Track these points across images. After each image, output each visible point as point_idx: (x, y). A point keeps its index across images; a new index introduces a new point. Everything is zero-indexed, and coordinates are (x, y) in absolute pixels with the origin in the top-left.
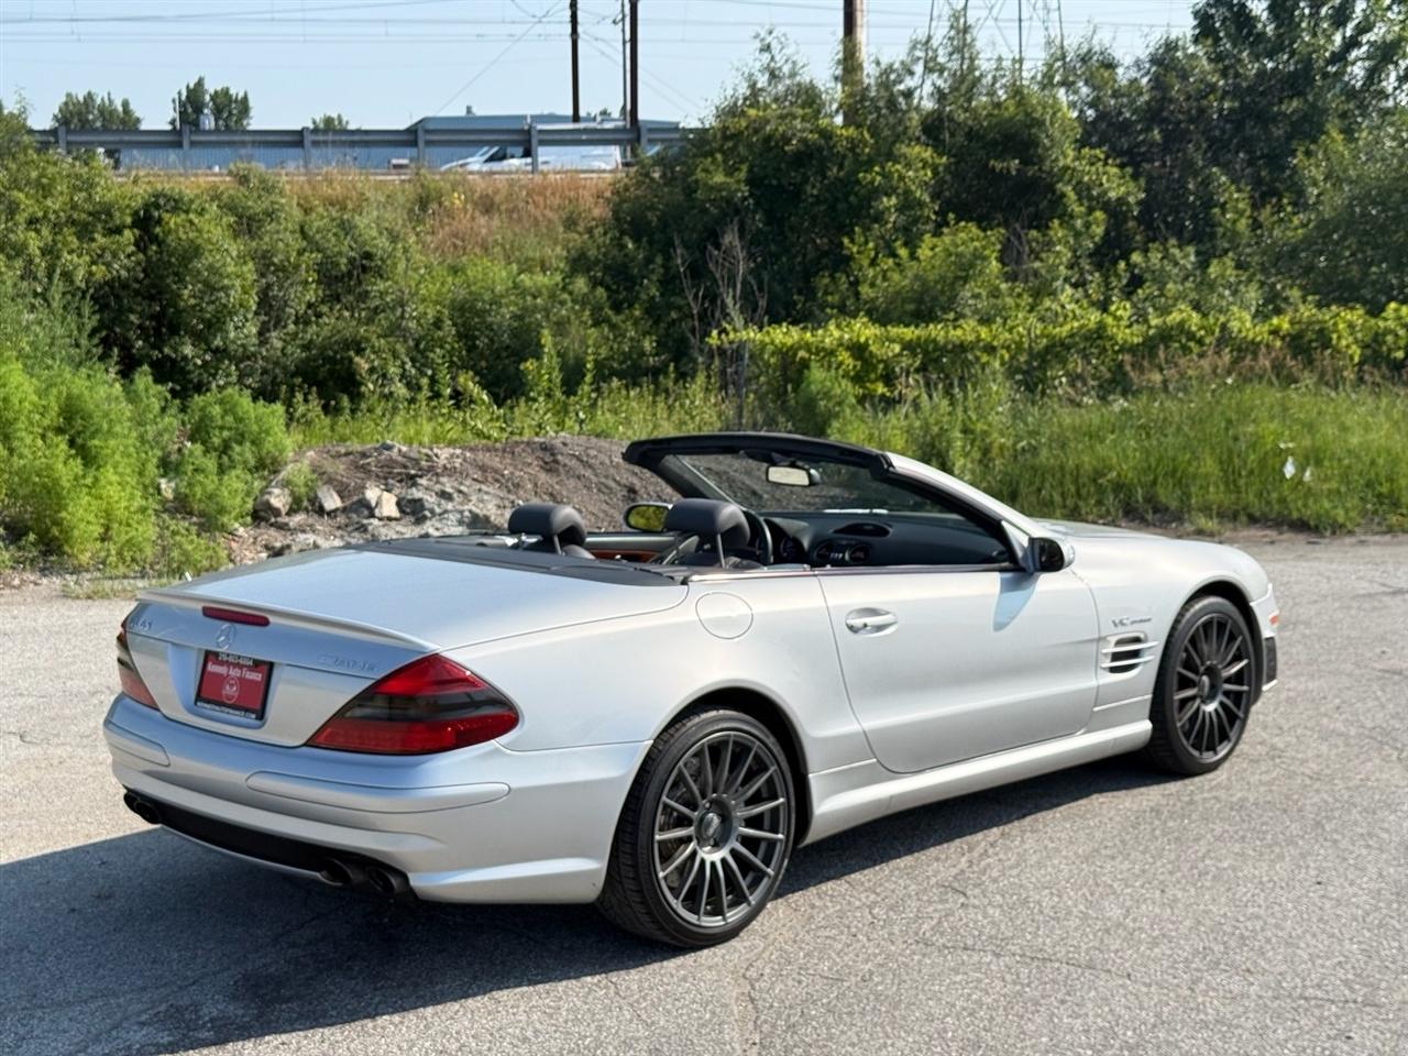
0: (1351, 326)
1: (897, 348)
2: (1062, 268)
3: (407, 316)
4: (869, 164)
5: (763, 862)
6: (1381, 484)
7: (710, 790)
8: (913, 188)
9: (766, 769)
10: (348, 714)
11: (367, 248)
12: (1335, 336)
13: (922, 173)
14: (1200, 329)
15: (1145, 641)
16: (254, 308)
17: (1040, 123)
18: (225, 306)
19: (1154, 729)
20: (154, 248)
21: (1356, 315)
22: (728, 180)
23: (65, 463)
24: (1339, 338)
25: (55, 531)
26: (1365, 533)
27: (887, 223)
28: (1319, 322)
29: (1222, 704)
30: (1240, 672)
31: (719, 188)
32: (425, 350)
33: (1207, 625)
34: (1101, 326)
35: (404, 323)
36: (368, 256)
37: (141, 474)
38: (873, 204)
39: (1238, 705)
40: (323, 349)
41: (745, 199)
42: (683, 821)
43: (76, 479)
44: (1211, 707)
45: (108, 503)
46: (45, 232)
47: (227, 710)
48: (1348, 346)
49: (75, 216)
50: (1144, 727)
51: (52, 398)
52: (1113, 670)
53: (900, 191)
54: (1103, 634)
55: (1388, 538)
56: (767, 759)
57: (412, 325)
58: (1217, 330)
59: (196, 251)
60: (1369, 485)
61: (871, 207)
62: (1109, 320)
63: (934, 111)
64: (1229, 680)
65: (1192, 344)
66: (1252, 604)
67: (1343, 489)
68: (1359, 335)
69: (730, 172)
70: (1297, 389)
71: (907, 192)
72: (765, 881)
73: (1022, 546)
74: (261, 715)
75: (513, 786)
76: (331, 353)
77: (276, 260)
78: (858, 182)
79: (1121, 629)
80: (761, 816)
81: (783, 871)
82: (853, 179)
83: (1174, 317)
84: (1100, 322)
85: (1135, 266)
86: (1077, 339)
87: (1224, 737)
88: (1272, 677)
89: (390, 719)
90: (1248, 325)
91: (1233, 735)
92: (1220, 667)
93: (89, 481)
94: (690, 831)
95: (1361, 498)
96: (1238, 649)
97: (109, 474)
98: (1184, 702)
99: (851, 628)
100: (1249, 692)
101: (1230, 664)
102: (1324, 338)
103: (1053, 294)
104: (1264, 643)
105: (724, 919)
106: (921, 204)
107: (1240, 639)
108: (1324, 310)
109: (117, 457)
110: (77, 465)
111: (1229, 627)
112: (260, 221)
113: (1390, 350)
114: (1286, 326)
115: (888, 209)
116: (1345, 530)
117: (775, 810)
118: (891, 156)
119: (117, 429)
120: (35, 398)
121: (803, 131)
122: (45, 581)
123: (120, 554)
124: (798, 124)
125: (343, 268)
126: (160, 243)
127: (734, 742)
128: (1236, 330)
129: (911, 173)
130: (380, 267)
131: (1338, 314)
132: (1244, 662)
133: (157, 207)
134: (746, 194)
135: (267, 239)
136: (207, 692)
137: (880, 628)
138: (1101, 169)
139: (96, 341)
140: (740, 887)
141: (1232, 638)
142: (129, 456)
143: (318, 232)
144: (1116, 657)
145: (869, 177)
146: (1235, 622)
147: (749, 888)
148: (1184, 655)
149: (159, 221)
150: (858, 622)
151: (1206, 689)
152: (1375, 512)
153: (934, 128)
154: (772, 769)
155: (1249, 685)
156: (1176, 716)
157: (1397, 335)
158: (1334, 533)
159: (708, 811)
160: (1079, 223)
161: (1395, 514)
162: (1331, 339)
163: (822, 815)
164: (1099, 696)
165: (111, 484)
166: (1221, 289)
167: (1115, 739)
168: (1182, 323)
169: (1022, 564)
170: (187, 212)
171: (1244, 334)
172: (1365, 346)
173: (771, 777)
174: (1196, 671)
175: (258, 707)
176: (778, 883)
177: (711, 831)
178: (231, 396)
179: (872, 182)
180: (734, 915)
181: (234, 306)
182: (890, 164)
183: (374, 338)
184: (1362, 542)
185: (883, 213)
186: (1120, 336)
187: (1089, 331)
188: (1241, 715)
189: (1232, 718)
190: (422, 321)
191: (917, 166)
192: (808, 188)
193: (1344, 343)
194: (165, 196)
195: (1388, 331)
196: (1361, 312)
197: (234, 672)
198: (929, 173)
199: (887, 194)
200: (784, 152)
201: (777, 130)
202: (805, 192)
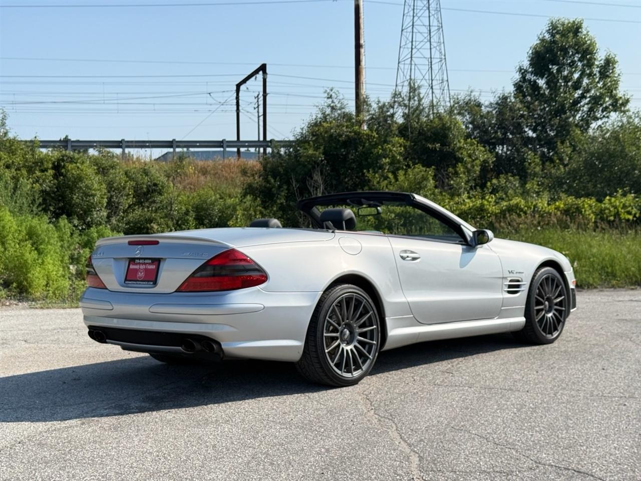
0: (590, 206)
1: (393, 215)
2: (463, 184)
3: (173, 209)
4: (376, 145)
5: (368, 352)
6: (608, 268)
7: (346, 318)
8: (396, 155)
9: (368, 312)
10: (196, 275)
11: (155, 181)
12: (583, 210)
13: (399, 148)
14: (525, 207)
15: (522, 281)
16: (105, 205)
17: (449, 128)
18: (92, 203)
19: (526, 320)
20: (62, 177)
21: (592, 201)
23: (30, 253)
24: (585, 211)
25: (25, 283)
26: (602, 288)
27: (385, 169)
28: (576, 204)
29: (554, 314)
30: (561, 301)
31: (310, 157)
32: (181, 224)
33: (547, 279)
34: (482, 205)
35: (172, 212)
36: (155, 185)
37: (62, 261)
38: (379, 161)
39: (561, 315)
40: (135, 223)
41: (322, 161)
42: (335, 330)
43: (34, 260)
44: (550, 315)
45: (48, 272)
46: (13, 170)
47: (139, 283)
48: (589, 215)
49: (27, 164)
50: (522, 319)
51: (23, 228)
52: (509, 292)
53: (390, 156)
54: (505, 276)
55: (612, 289)
56: (369, 308)
57: (175, 213)
58: (532, 207)
59: (80, 179)
60: (603, 268)
61: (377, 163)
62: (486, 203)
63: (403, 123)
64: (556, 304)
65: (521, 213)
66: (565, 273)
67: (591, 270)
68: (594, 210)
69: (316, 149)
70: (568, 232)
71: (393, 156)
72: (368, 362)
73: (470, 236)
74: (155, 283)
75: (265, 306)
76: (139, 225)
77: (114, 185)
78: (372, 153)
79: (511, 275)
80: (366, 332)
81: (376, 358)
82: (369, 152)
83: (514, 201)
84: (482, 203)
85: (495, 184)
86: (472, 210)
87: (556, 329)
88: (574, 306)
89: (214, 276)
90: (546, 205)
91: (559, 328)
92: (553, 298)
93: (40, 261)
94: (338, 335)
95: (599, 274)
96: (560, 291)
97: (49, 259)
98: (539, 311)
99: (402, 257)
100: (565, 311)
101: (557, 298)
102: (578, 210)
103: (459, 195)
104: (571, 291)
105: (352, 375)
106: (399, 161)
107: (560, 287)
108: (578, 199)
109: (52, 252)
110: (35, 254)
111: (556, 281)
112: (107, 169)
113: (607, 217)
114: (562, 206)
115: (385, 163)
116: (593, 287)
117: (372, 331)
118: (385, 142)
119: (52, 241)
120: (16, 227)
121: (347, 132)
122: (20, 304)
123: (54, 293)
124: (344, 128)
125: (145, 190)
126: (65, 176)
127: (356, 299)
128: (540, 207)
129: (394, 149)
130: (160, 190)
131: (584, 201)
132: (563, 297)
133: (63, 160)
134: (323, 158)
135: (111, 176)
136: (130, 277)
137: (414, 259)
138: (476, 148)
139: (40, 209)
140: (359, 362)
141: (557, 286)
142: (57, 253)
143: (134, 173)
144: (510, 286)
145: (376, 150)
146: (558, 279)
147: (362, 363)
148: (538, 291)
149: (64, 167)
150: (405, 255)
151: (547, 307)
152: (606, 280)
153: (403, 131)
154: (371, 313)
155: (565, 307)
156: (536, 317)
157: (610, 210)
158: (588, 288)
159: (344, 328)
160: (469, 166)
161: (615, 280)
162: (582, 211)
163: (391, 336)
164: (504, 302)
165: (49, 263)
166: (532, 194)
167: (511, 323)
168: (517, 204)
169: (470, 243)
170: (76, 163)
171: (544, 209)
172: (596, 215)
173: (370, 316)
174: (543, 298)
175: (154, 279)
176: (374, 363)
177: (346, 337)
178: (102, 230)
179: (378, 152)
180: (356, 374)
181: (96, 203)
182: (386, 144)
183: (158, 219)
184: (601, 291)
185: (383, 165)
186: (490, 209)
187: (477, 207)
188: (562, 320)
189: (559, 321)
190: (180, 211)
191: (397, 146)
192: (350, 156)
193: (587, 213)
194: (67, 156)
195: (606, 208)
196: (594, 200)
197: (142, 267)
198: (402, 149)
199: (385, 157)
200: (339, 140)
201: (336, 131)
202: (348, 158)
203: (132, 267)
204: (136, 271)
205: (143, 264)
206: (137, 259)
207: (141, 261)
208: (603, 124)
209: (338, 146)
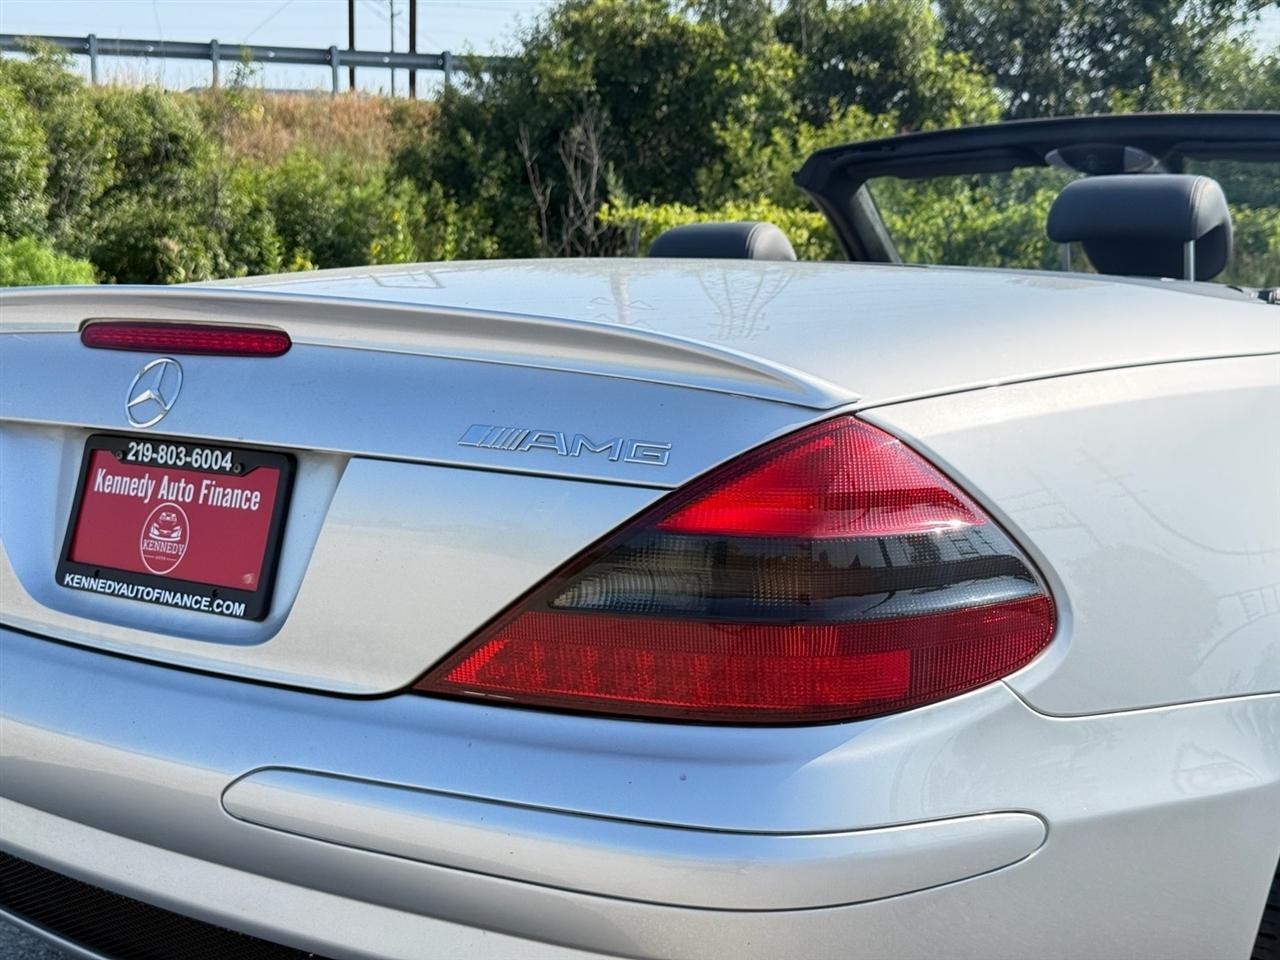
3: (221, 202)
4: (724, 63)
8: (774, 88)
11: (174, 130)
13: (781, 73)
16: (44, 184)
17: (902, 25)
18: (9, 179)
22: (573, 73)
27: (746, 122)
31: (563, 81)
32: (240, 242)
35: (218, 210)
36: (174, 138)
38: (732, 101)
40: (123, 235)
41: (590, 94)
53: (760, 90)
57: (226, 213)
61: (731, 104)
63: (788, 13)
69: (576, 64)
71: (767, 90)
75: (1054, 819)
77: (68, 134)
78: (715, 80)
82: (707, 78)
84: (1028, 213)
106: (781, 106)
112: (50, 94)
115: (748, 108)
118: (748, 52)
121: (653, 26)
124: (647, 18)
125: (146, 150)
129: (771, 72)
130: (184, 151)
134: (593, 88)
135: (59, 111)
136: (93, 548)
143: (117, 106)
145: (726, 74)
179: (730, 79)
181: (20, 179)
182: (749, 61)
183: (183, 227)
185: (742, 111)
187: (1015, 223)
190: (238, 210)
191: (776, 65)
192: (659, 87)
197: (174, 491)
198: (790, 73)
199: (746, 92)
200: (632, 47)
201: (625, 22)
202: (655, 91)
203: (105, 483)
204: (133, 511)
205: (177, 472)
206: (141, 438)
207: (164, 455)
208: (1242, 35)
209: (631, 62)
